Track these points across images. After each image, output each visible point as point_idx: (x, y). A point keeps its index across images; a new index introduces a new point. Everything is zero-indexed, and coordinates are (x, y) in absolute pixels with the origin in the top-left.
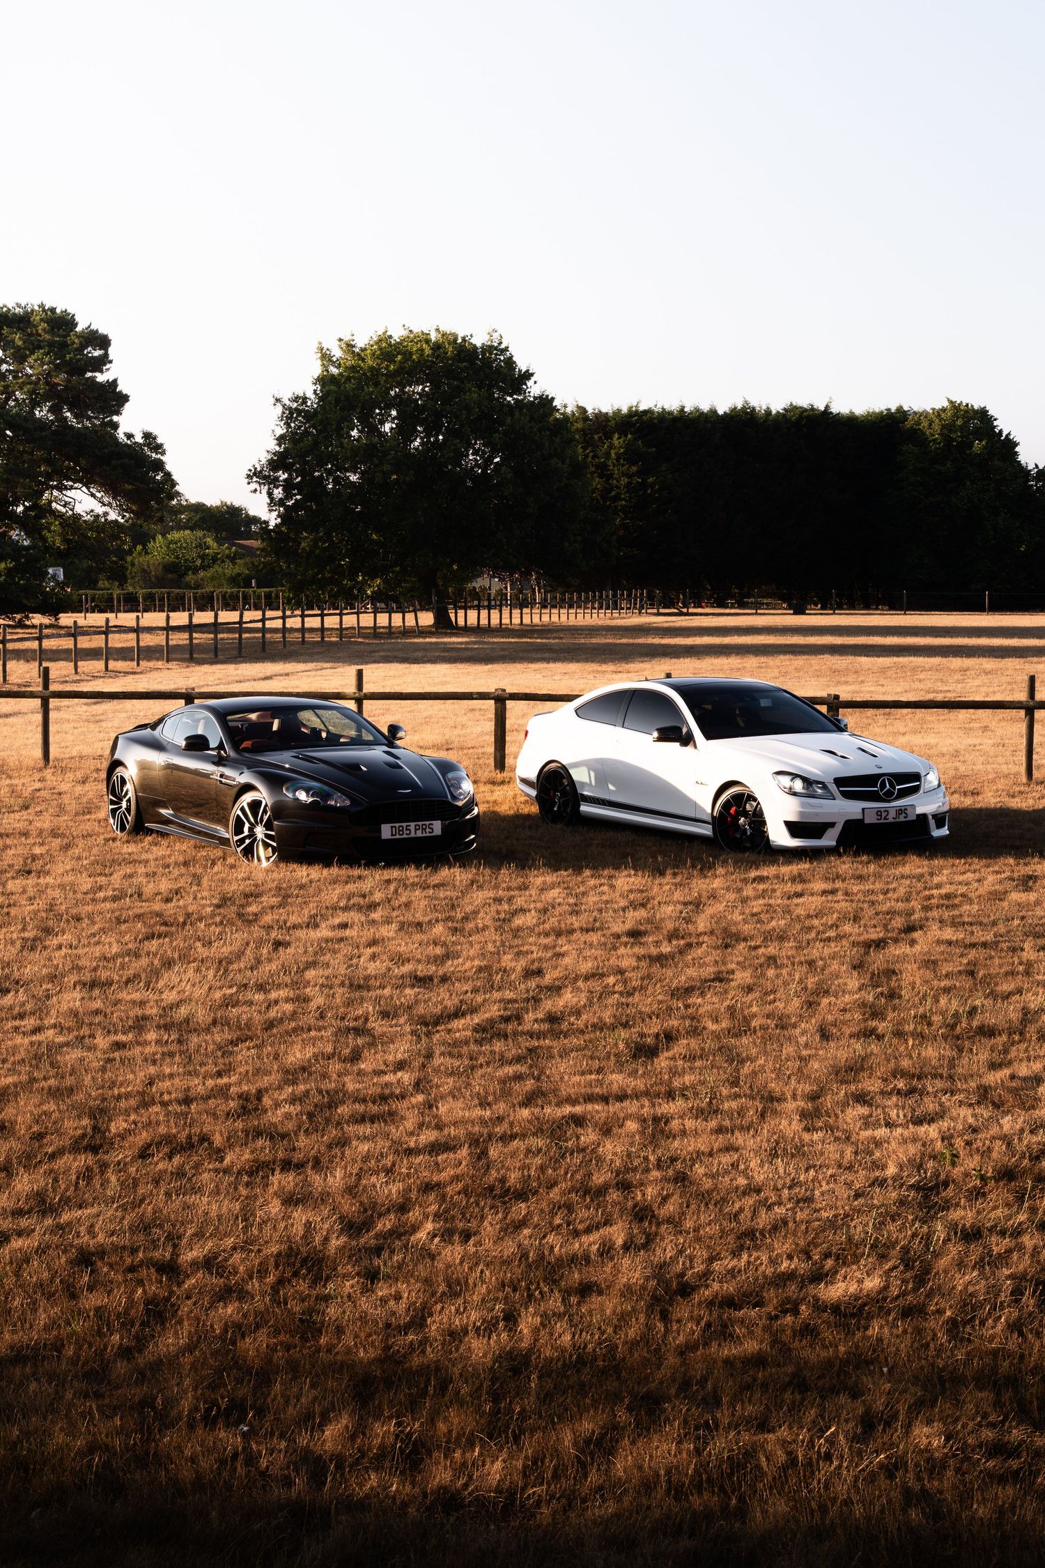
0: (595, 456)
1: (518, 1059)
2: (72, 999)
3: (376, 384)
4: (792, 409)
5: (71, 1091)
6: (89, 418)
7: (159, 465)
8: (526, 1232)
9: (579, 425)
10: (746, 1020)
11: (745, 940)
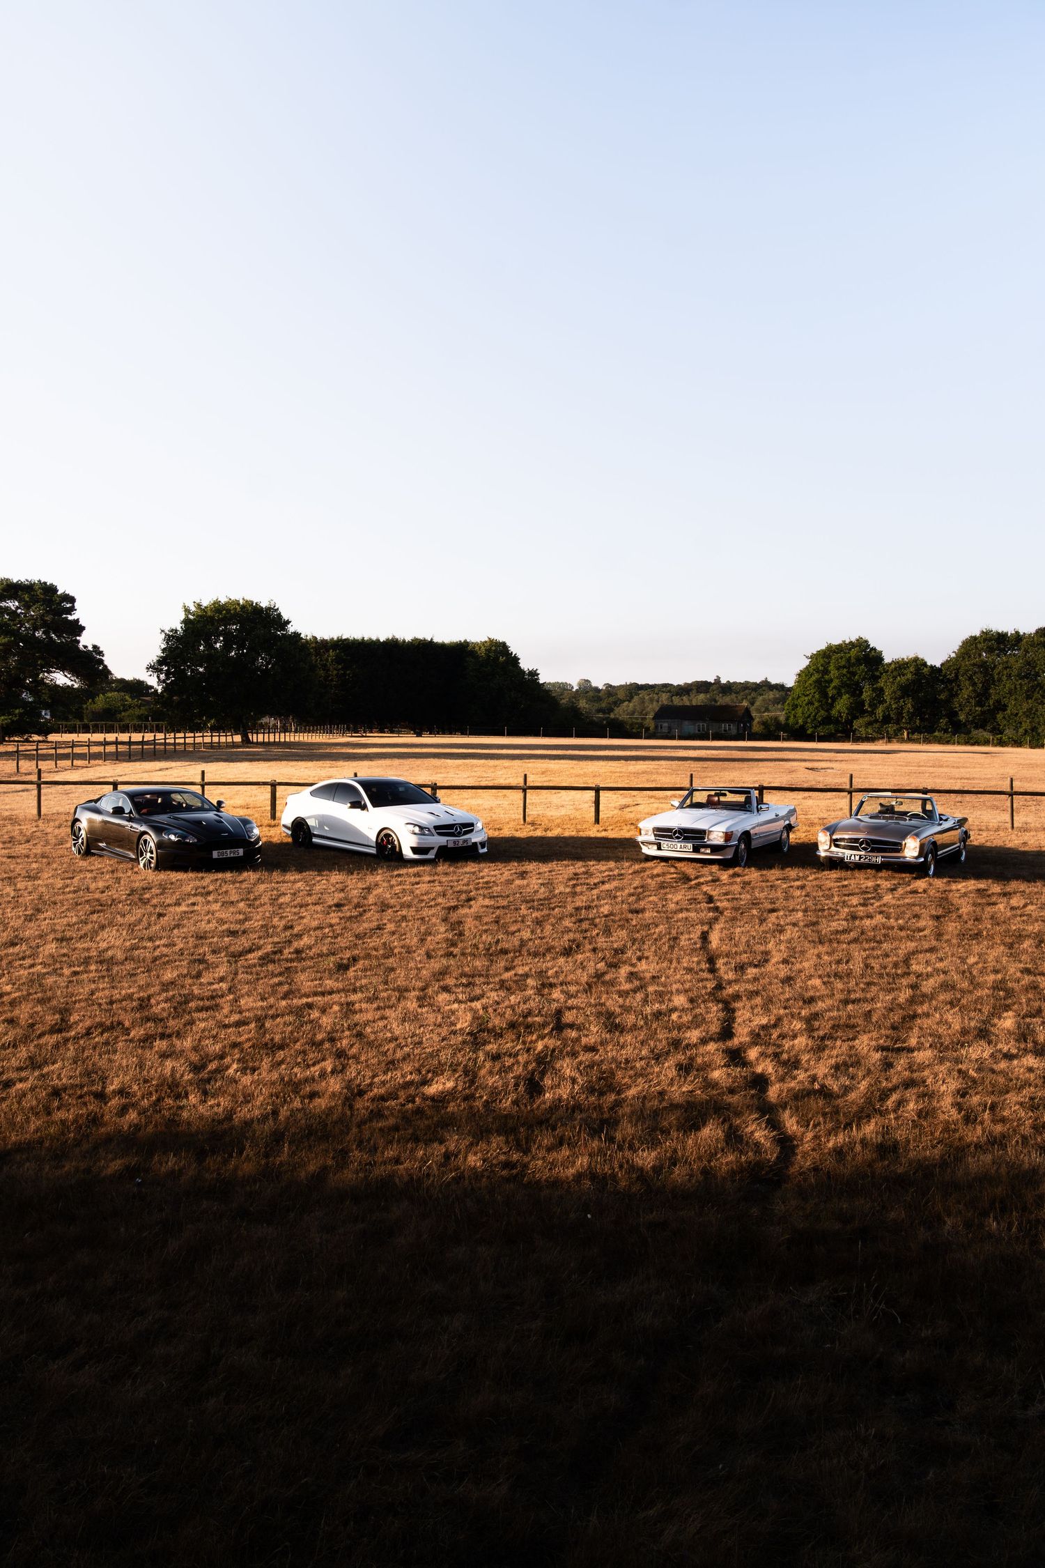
0: (321, 660)
1: (281, 974)
2: (51, 948)
3: (213, 625)
4: (416, 640)
5: (49, 999)
6: (64, 637)
7: (101, 662)
8: (283, 1066)
9: (313, 645)
10: (392, 949)
11: (392, 907)
